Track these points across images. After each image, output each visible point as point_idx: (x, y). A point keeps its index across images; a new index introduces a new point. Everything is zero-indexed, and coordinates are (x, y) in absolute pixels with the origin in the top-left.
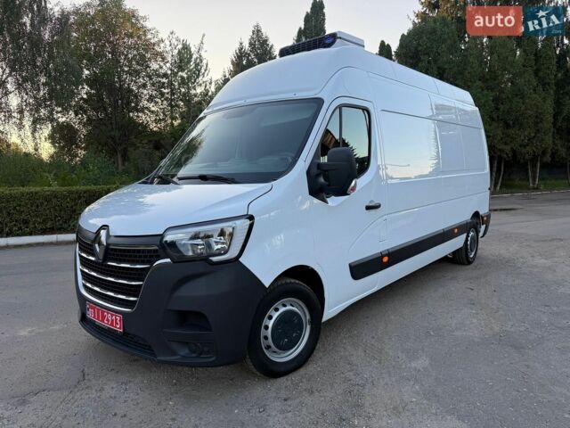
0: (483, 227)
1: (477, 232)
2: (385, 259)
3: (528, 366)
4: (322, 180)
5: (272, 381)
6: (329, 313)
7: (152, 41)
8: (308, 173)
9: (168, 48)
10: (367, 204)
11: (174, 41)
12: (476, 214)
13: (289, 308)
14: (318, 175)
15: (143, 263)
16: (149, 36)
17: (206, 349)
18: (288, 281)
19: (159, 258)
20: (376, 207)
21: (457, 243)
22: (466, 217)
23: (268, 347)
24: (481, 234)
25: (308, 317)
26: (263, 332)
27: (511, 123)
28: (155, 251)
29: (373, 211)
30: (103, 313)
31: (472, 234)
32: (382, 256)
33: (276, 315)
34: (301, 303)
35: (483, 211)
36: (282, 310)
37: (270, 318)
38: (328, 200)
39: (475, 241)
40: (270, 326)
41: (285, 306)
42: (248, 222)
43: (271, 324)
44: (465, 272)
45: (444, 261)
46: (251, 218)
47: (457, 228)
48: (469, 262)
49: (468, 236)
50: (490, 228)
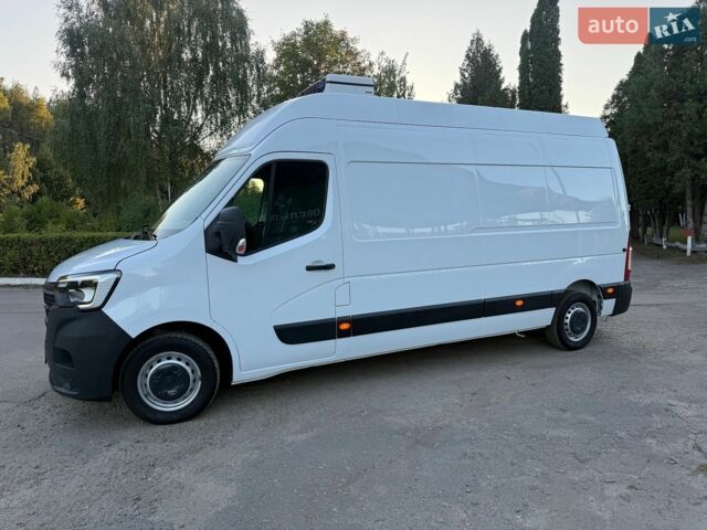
0: (608, 305)
1: (593, 308)
2: (345, 326)
5: (152, 426)
6: (243, 374)
8: (208, 230)
10: (310, 264)
11: (383, 63)
12: (584, 284)
13: (174, 361)
16: (359, 60)
17: (74, 384)
20: (326, 268)
25: (199, 373)
26: (141, 379)
28: (53, 296)
29: (321, 272)
31: (574, 309)
32: (339, 323)
33: (157, 366)
36: (165, 362)
37: (150, 367)
39: (588, 320)
40: (150, 374)
41: (168, 359)
42: (115, 276)
47: (521, 299)
48: (569, 348)
49: (562, 312)
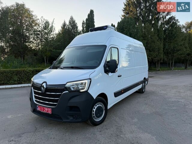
0: (147, 82)
1: (145, 84)
2: (123, 91)
3: (164, 120)
4: (107, 68)
5: (95, 127)
6: (109, 107)
7: (35, 19)
8: (104, 66)
9: (41, 22)
10: (118, 75)
11: (43, 20)
12: (145, 78)
13: (99, 105)
14: (106, 67)
15: (59, 92)
16: (33, 17)
17: (79, 117)
18: (99, 97)
19: (65, 91)
20: (120, 76)
21: (140, 87)
22: (142, 79)
23: (94, 117)
24: (146, 84)
25: (104, 108)
26: (93, 112)
27: (151, 50)
28: (63, 89)
29: (120, 77)
30: (44, 108)
31: (144, 84)
32: (122, 90)
33: (96, 107)
34: (102, 104)
35: (147, 77)
36: (98, 106)
37: (95, 108)
38: (109, 74)
39: (145, 86)
40: (95, 111)
41: (98, 105)
42: (90, 80)
43: (95, 110)
44: (142, 95)
45: (137, 92)
46: (91, 79)
47: (140, 82)
48: (143, 92)
49: (143, 85)
50: (148, 82)
